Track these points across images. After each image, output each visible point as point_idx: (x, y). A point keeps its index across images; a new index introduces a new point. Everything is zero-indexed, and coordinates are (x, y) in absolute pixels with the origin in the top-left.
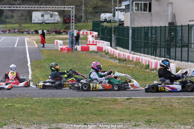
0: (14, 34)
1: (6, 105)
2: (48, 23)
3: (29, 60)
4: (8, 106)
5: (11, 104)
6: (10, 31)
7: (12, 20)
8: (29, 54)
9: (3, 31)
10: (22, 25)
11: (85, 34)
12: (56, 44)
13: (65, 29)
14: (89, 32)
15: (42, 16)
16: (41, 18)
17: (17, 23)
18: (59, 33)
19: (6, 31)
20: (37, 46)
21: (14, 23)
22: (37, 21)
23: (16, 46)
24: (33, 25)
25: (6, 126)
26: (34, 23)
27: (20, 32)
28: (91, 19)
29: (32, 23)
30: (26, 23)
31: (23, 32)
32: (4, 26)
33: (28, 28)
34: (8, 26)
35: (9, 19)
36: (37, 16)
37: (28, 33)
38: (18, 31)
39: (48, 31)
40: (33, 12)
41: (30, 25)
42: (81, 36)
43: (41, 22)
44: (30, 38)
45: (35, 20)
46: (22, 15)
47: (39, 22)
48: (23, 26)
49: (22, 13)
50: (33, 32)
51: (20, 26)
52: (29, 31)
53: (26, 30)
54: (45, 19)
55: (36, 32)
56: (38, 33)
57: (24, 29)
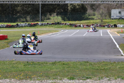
1: (119, 66)
3: (116, 43)
4: (121, 67)
7: (95, 17)
8: (115, 40)
9: (88, 26)
10: (103, 20)
15: (120, 13)
16: (119, 15)
17: (99, 19)
19: (90, 26)
20: (119, 35)
21: (96, 20)
22: (115, 17)
23: (102, 35)
24: (112, 20)
26: (113, 19)
27: (102, 26)
30: (105, 19)
31: (104, 26)
33: (108, 22)
34: (92, 21)
35: (92, 16)
36: (115, 13)
37: (108, 27)
38: (100, 25)
40: (112, 10)
41: (110, 20)
43: (119, 18)
44: (111, 30)
45: (113, 16)
46: (103, 13)
47: (117, 18)
48: (104, 22)
49: (102, 11)
50: (112, 26)
51: (102, 22)
52: (109, 25)
53: (107, 24)
54: (122, 15)
55: (115, 26)
56: (117, 27)
57: (105, 23)
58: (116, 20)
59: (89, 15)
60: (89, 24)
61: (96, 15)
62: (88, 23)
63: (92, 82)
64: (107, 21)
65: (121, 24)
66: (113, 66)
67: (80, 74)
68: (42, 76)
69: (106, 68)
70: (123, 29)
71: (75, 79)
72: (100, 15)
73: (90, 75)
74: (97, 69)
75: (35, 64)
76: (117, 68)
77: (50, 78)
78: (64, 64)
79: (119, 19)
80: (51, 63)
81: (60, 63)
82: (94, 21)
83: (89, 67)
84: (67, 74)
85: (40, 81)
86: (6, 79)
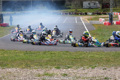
0: (72, 15)
2: (93, 8)
5: (92, 55)
6: (70, 13)
7: (71, 7)
8: (86, 26)
9: (66, 14)
10: (77, 10)
11: (116, 14)
12: (100, 21)
13: (103, 11)
14: (119, 13)
15: (89, 4)
17: (74, 8)
18: (100, 14)
19: (68, 14)
20: (89, 22)
21: (72, 9)
22: (86, 7)
23: (76, 22)
24: (84, 9)
25: (96, 68)
28: (118, 6)
29: (83, 8)
30: (79, 8)
31: (78, 14)
32: (67, 10)
34: (69, 10)
35: (69, 6)
36: (86, 4)
37: (81, 15)
38: (75, 13)
39: (93, 13)
40: (84, 2)
41: (82, 10)
42: (114, 16)
43: (88, 7)
44: (83, 17)
46: (77, 4)
47: (87, 7)
50: (84, 14)
51: (76, 11)
52: (81, 13)
53: (80, 12)
54: (91, 6)
55: (86, 14)
56: (87, 14)
57: (79, 12)
58: (87, 9)
59: (67, 6)
60: (67, 13)
61: (72, 5)
62: (66, 11)
63: (72, 71)
64: (80, 10)
65: (90, 12)
66: (86, 55)
67: (63, 63)
68: (38, 65)
69: (81, 57)
70: (91, 16)
71: (60, 68)
72: (74, 6)
73: (70, 64)
74: (75, 58)
75: (31, 53)
76: (89, 57)
77: (43, 67)
78: (52, 53)
79: (88, 9)
80: (43, 52)
81: (49, 52)
82: (71, 10)
83: (69, 56)
84: (55, 63)
85: (37, 70)
86: (13, 68)
